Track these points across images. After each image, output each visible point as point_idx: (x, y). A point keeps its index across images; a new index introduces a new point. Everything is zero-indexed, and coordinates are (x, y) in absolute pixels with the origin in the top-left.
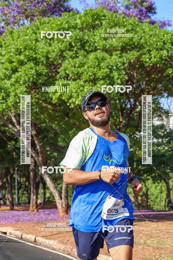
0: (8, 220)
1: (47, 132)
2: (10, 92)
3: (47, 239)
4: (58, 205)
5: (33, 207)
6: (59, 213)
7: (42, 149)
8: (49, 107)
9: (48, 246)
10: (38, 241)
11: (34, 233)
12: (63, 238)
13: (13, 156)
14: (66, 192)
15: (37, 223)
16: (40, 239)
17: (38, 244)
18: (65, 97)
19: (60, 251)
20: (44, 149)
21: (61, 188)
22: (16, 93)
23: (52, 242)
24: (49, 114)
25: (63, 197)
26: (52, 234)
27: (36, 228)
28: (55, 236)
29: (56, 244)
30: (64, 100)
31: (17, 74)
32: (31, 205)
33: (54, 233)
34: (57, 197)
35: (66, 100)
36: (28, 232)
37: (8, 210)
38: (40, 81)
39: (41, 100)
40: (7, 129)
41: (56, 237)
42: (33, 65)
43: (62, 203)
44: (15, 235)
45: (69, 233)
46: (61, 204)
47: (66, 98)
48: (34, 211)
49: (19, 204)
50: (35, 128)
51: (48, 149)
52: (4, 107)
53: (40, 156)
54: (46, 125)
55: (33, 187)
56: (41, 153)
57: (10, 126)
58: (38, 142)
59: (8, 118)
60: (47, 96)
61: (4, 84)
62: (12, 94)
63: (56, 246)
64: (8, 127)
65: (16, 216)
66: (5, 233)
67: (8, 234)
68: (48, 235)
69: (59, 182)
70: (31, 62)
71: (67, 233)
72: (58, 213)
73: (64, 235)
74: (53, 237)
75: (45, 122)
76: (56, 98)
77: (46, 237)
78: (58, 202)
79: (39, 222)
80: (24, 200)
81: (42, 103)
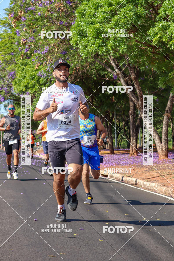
0: (108, 163)
1: (146, 76)
3: (148, 181)
4: (158, 148)
5: (133, 151)
6: (160, 156)
8: (149, 49)
9: (149, 188)
10: (139, 184)
11: (135, 176)
13: (112, 99)
14: (166, 135)
15: (137, 166)
16: (140, 182)
17: (139, 186)
19: (162, 193)
20: (144, 92)
21: (161, 133)
23: (153, 184)
24: (148, 56)
25: (163, 140)
26: (153, 177)
27: (137, 171)
28: (155, 178)
29: (157, 186)
31: (116, 17)
32: (131, 148)
33: (154, 176)
34: (157, 140)
35: (166, 42)
37: (108, 154)
38: (139, 23)
39: (140, 43)
40: (106, 73)
41: (156, 179)
42: (132, 7)
44: (116, 178)
45: (170, 176)
46: (161, 148)
47: (166, 40)
48: (133, 154)
49: (119, 148)
50: (134, 71)
51: (147, 92)
52: (104, 50)
53: (140, 100)
54: (146, 68)
55: (133, 131)
56: (141, 97)
57: (109, 70)
58: (137, 85)
59: (106, 62)
60: (147, 38)
61: (104, 28)
63: (157, 188)
64: (107, 71)
65: (116, 159)
66: (106, 176)
67: (109, 177)
68: (149, 178)
69: (158, 126)
70: (130, 5)
71: (168, 176)
72: (158, 156)
74: (154, 179)
75: (144, 65)
76: (156, 40)
77: (146, 179)
78: (158, 145)
79: (139, 166)
80: (123, 144)
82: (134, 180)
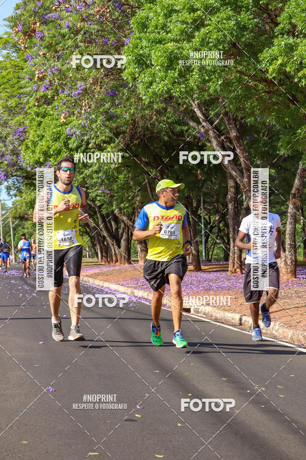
0: (191, 287)
1: (256, 133)
5: (234, 266)
8: (261, 86)
9: (264, 331)
11: (238, 309)
13: (196, 175)
14: (293, 238)
17: (245, 328)
18: (290, 68)
19: (286, 341)
20: (252, 162)
24: (260, 99)
25: (287, 246)
28: (275, 313)
29: (277, 327)
32: (231, 261)
33: (273, 310)
37: (190, 271)
39: (246, 76)
40: (186, 128)
42: (231, 13)
43: (286, 257)
44: (204, 314)
45: (300, 309)
48: (235, 272)
49: (209, 261)
50: (236, 126)
51: (259, 162)
53: (245, 175)
55: (234, 230)
57: (191, 123)
58: (241, 150)
59: (186, 109)
64: (187, 124)
65: (205, 281)
66: (188, 310)
67: (192, 312)
70: (227, 8)
71: (296, 309)
76: (274, 69)
80: (217, 254)
81: (247, 81)
82: (237, 317)
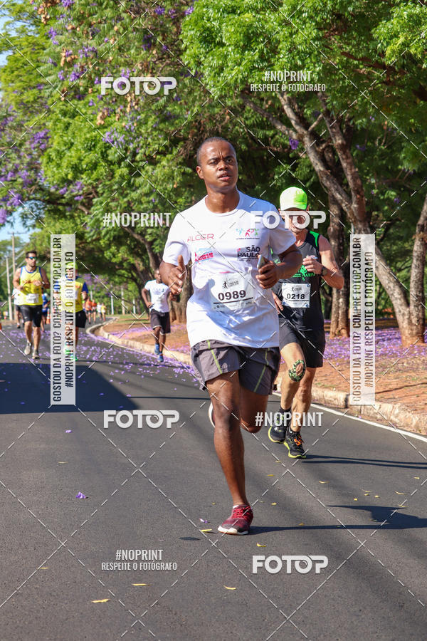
1: (369, 140)
2: (279, 42)
4: (399, 318)
5: (337, 326)
6: (404, 338)
7: (359, 182)
8: (376, 74)
9: (379, 416)
11: (342, 386)
12: (414, 398)
14: (420, 287)
15: (348, 363)
17: (353, 411)
18: (416, 49)
19: (409, 430)
20: (364, 181)
21: (407, 280)
22: (293, 43)
23: (387, 407)
24: (375, 92)
25: (412, 298)
26: (387, 389)
27: (347, 374)
28: (393, 392)
29: (397, 411)
30: (415, 55)
32: (333, 319)
33: (391, 387)
34: (396, 299)
35: (419, 56)
36: (329, 384)
39: (356, 59)
40: (270, 133)
41: (396, 394)
43: (410, 314)
46: (407, 317)
47: (419, 49)
48: (340, 334)
50: (341, 129)
51: (373, 181)
53: (354, 199)
54: (369, 121)
56: (358, 192)
57: (279, 126)
58: (348, 163)
59: (272, 105)
60: (371, 47)
61: (263, 22)
62: (283, 46)
63: (397, 416)
64: (272, 127)
69: (399, 265)
71: (424, 386)
72: (399, 338)
73: (417, 392)
74: (390, 395)
75: (364, 113)
76: (393, 51)
78: (400, 311)
81: (357, 66)
82: (341, 396)
